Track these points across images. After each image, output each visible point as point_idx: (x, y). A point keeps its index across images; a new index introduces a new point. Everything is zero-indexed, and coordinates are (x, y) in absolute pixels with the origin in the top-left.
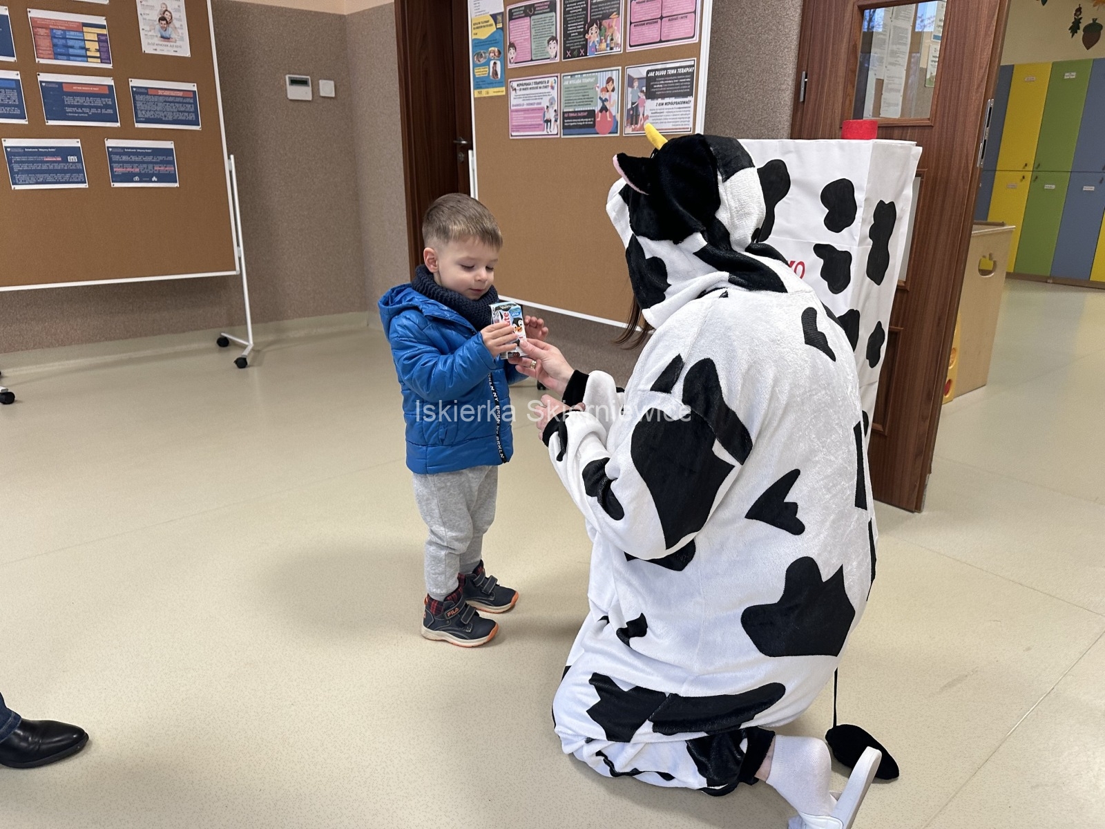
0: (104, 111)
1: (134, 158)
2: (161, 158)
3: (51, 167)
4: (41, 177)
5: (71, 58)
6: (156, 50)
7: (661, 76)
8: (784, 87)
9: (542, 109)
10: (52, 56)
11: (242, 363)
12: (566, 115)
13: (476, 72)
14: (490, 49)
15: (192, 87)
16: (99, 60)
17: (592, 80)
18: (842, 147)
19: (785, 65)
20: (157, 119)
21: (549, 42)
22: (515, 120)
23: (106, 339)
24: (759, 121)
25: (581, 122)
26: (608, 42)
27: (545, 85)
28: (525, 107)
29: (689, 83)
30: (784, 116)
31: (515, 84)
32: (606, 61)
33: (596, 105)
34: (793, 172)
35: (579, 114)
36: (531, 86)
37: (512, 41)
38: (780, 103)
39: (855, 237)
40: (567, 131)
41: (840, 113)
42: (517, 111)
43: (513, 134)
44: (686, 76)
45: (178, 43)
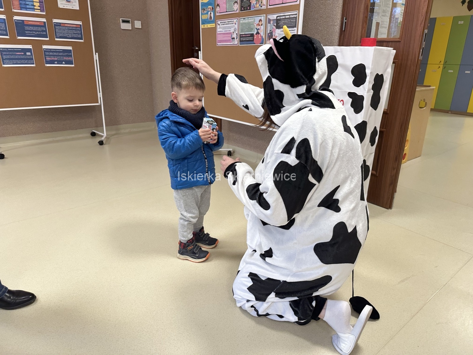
0: (42, 33)
1: (55, 54)
2: (66, 54)
3: (19, 57)
4: (15, 61)
5: (28, 9)
6: (64, 6)
7: (283, 19)
8: (336, 24)
9: (231, 33)
10: (19, 9)
11: (101, 143)
12: (241, 36)
13: (203, 17)
14: (209, 7)
15: (80, 23)
16: (40, 11)
17: (253, 20)
18: (360, 50)
19: (337, 14)
20: (65, 37)
21: (234, 3)
22: (219, 38)
23: (43, 132)
24: (325, 39)
25: (248, 39)
26: (260, 4)
27: (232, 22)
28: (224, 32)
29: (295, 22)
30: (336, 37)
31: (219, 22)
32: (259, 12)
33: (254, 31)
34: (339, 61)
35: (247, 36)
36: (226, 23)
37: (218, 3)
38: (334, 31)
39: (366, 89)
40: (242, 43)
41: (360, 35)
42: (220, 34)
43: (218, 44)
44: (294, 19)
45: (74, 4)
